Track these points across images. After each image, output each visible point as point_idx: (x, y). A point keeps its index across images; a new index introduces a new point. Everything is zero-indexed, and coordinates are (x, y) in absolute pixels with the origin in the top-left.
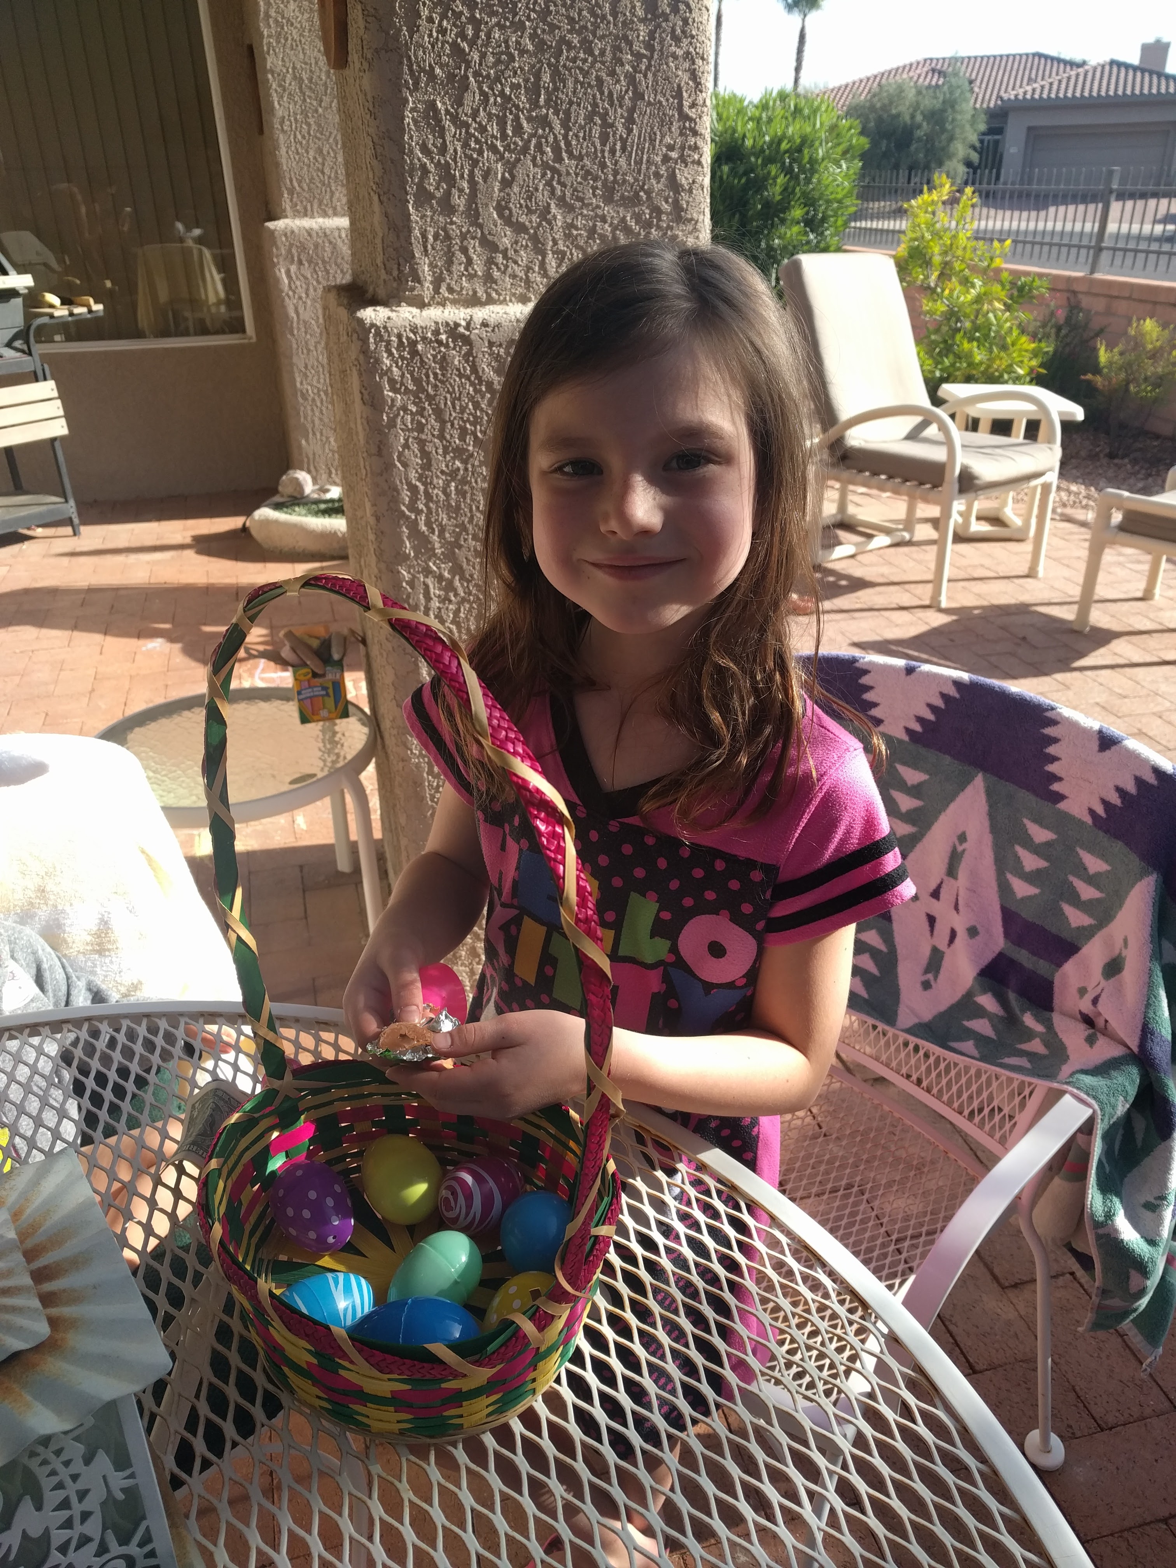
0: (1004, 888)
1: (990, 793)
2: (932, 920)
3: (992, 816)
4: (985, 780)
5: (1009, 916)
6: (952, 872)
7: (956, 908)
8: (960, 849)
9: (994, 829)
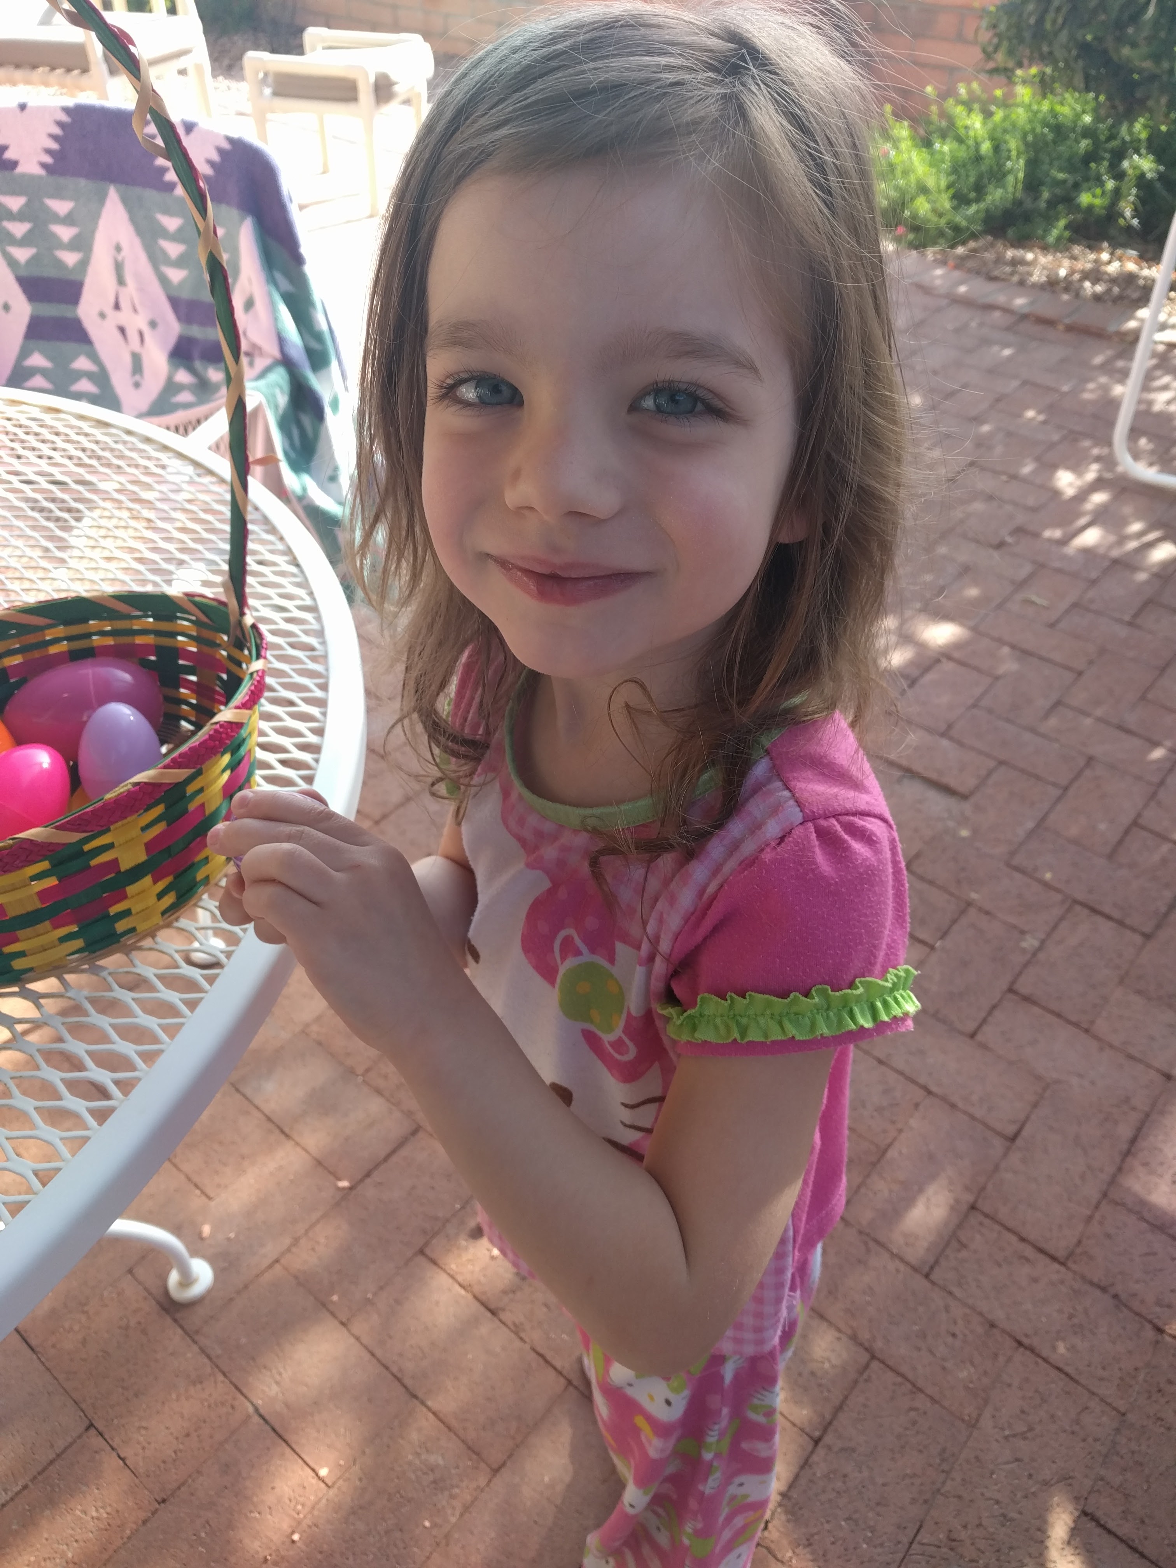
0: (163, 280)
1: (125, 201)
2: (122, 330)
3: (133, 220)
4: (118, 191)
5: (175, 302)
6: (121, 281)
7: (135, 311)
8: (120, 258)
9: (139, 231)
